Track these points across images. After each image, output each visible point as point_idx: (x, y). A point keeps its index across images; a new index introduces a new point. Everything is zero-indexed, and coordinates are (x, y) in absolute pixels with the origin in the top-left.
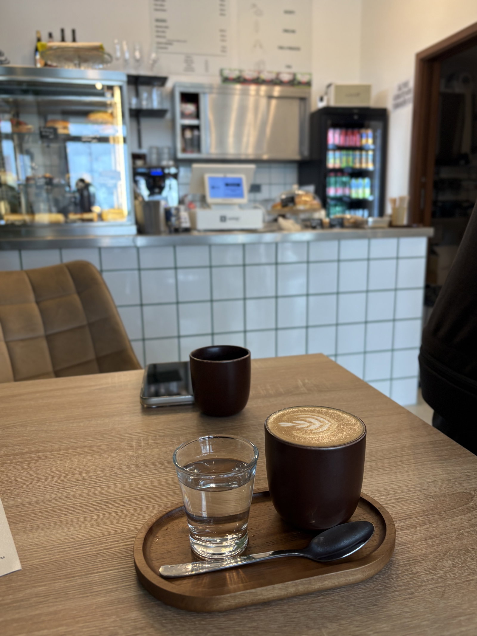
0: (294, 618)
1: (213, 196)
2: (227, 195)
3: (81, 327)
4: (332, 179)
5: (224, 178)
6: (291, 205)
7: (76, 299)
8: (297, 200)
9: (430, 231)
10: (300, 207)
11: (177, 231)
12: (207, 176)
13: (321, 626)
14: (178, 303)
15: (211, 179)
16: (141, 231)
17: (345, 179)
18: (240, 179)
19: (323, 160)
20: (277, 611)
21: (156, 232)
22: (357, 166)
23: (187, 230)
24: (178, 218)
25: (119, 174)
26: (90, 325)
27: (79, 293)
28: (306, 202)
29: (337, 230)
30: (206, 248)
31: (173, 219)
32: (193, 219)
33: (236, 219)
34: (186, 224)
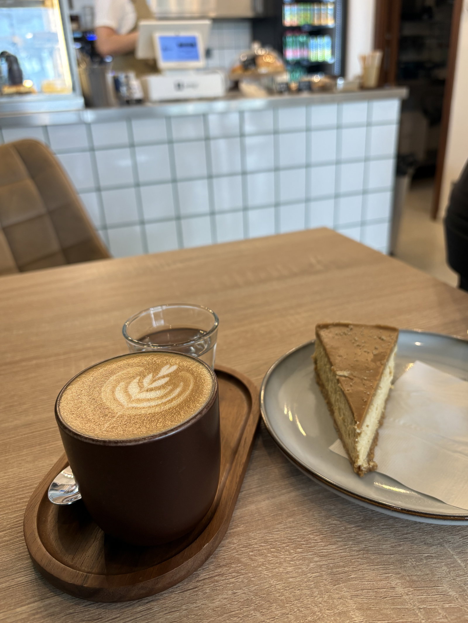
0: (407, 534)
1: (167, 58)
2: (181, 58)
3: (39, 217)
4: (289, 39)
5: (176, 38)
6: (253, 68)
7: (29, 184)
8: (260, 61)
9: (404, 92)
10: (263, 70)
11: (128, 102)
12: (157, 35)
13: (441, 540)
14: (137, 185)
15: (162, 39)
16: (89, 104)
17: (302, 39)
18: (194, 38)
19: (279, 16)
20: (383, 527)
21: (106, 104)
22: (316, 22)
23: (139, 102)
24: (129, 88)
25: (55, 35)
26: (51, 213)
27: (33, 177)
28: (268, 64)
29: (305, 95)
30: (163, 122)
31: (124, 90)
32: (145, 88)
33: (193, 86)
34: (138, 94)
